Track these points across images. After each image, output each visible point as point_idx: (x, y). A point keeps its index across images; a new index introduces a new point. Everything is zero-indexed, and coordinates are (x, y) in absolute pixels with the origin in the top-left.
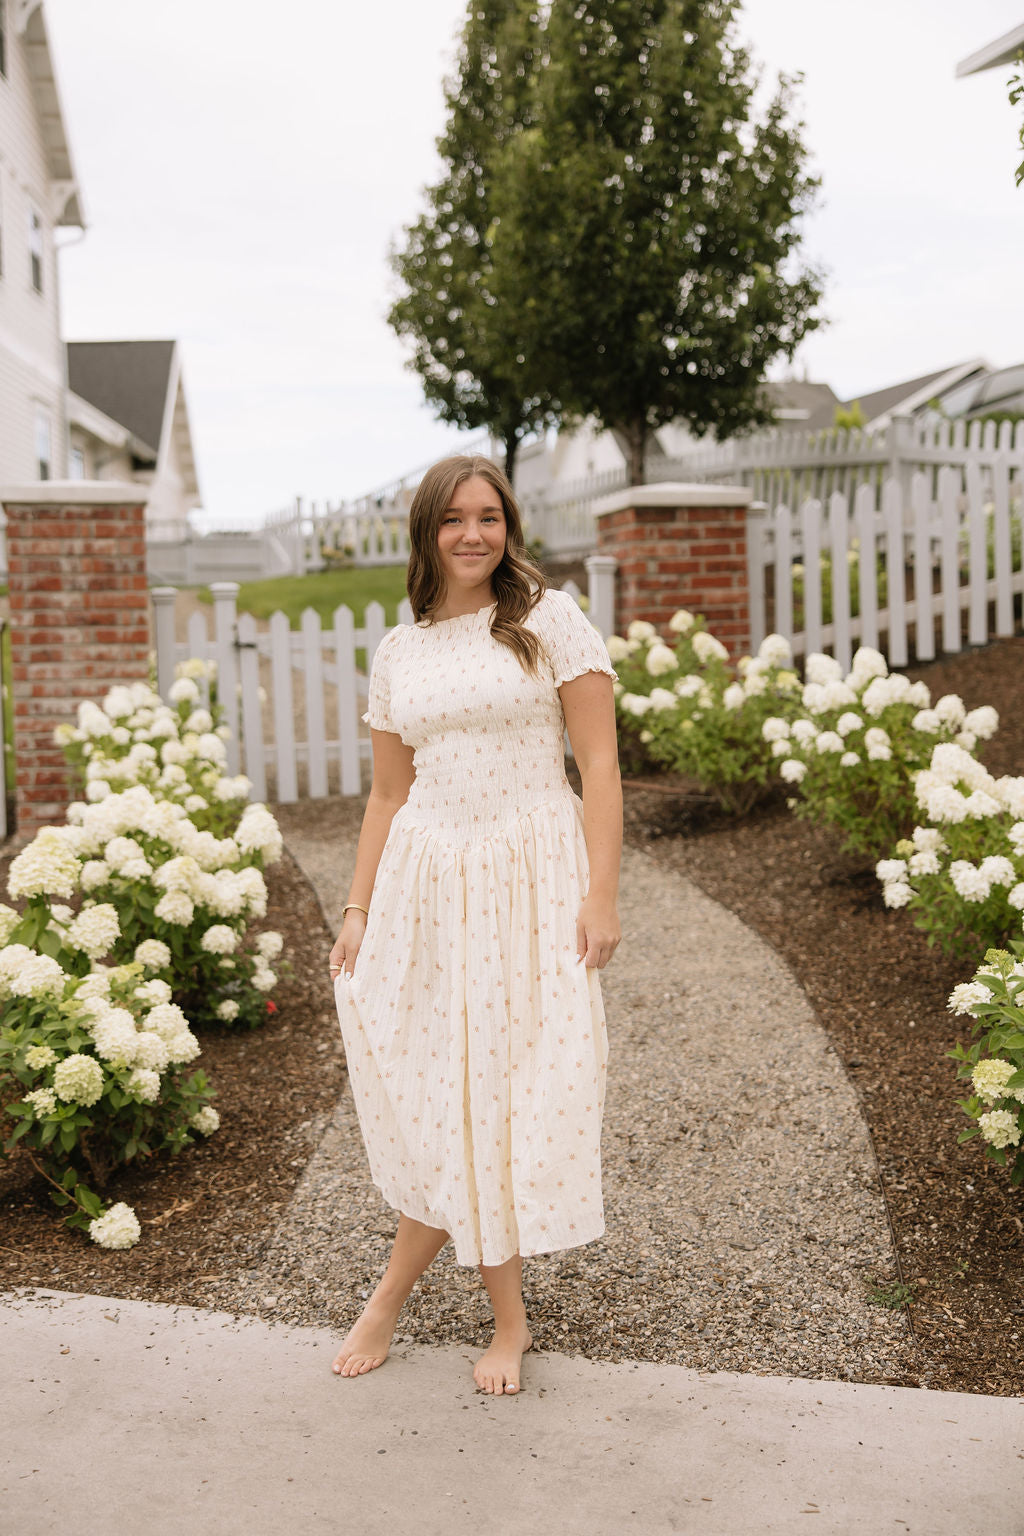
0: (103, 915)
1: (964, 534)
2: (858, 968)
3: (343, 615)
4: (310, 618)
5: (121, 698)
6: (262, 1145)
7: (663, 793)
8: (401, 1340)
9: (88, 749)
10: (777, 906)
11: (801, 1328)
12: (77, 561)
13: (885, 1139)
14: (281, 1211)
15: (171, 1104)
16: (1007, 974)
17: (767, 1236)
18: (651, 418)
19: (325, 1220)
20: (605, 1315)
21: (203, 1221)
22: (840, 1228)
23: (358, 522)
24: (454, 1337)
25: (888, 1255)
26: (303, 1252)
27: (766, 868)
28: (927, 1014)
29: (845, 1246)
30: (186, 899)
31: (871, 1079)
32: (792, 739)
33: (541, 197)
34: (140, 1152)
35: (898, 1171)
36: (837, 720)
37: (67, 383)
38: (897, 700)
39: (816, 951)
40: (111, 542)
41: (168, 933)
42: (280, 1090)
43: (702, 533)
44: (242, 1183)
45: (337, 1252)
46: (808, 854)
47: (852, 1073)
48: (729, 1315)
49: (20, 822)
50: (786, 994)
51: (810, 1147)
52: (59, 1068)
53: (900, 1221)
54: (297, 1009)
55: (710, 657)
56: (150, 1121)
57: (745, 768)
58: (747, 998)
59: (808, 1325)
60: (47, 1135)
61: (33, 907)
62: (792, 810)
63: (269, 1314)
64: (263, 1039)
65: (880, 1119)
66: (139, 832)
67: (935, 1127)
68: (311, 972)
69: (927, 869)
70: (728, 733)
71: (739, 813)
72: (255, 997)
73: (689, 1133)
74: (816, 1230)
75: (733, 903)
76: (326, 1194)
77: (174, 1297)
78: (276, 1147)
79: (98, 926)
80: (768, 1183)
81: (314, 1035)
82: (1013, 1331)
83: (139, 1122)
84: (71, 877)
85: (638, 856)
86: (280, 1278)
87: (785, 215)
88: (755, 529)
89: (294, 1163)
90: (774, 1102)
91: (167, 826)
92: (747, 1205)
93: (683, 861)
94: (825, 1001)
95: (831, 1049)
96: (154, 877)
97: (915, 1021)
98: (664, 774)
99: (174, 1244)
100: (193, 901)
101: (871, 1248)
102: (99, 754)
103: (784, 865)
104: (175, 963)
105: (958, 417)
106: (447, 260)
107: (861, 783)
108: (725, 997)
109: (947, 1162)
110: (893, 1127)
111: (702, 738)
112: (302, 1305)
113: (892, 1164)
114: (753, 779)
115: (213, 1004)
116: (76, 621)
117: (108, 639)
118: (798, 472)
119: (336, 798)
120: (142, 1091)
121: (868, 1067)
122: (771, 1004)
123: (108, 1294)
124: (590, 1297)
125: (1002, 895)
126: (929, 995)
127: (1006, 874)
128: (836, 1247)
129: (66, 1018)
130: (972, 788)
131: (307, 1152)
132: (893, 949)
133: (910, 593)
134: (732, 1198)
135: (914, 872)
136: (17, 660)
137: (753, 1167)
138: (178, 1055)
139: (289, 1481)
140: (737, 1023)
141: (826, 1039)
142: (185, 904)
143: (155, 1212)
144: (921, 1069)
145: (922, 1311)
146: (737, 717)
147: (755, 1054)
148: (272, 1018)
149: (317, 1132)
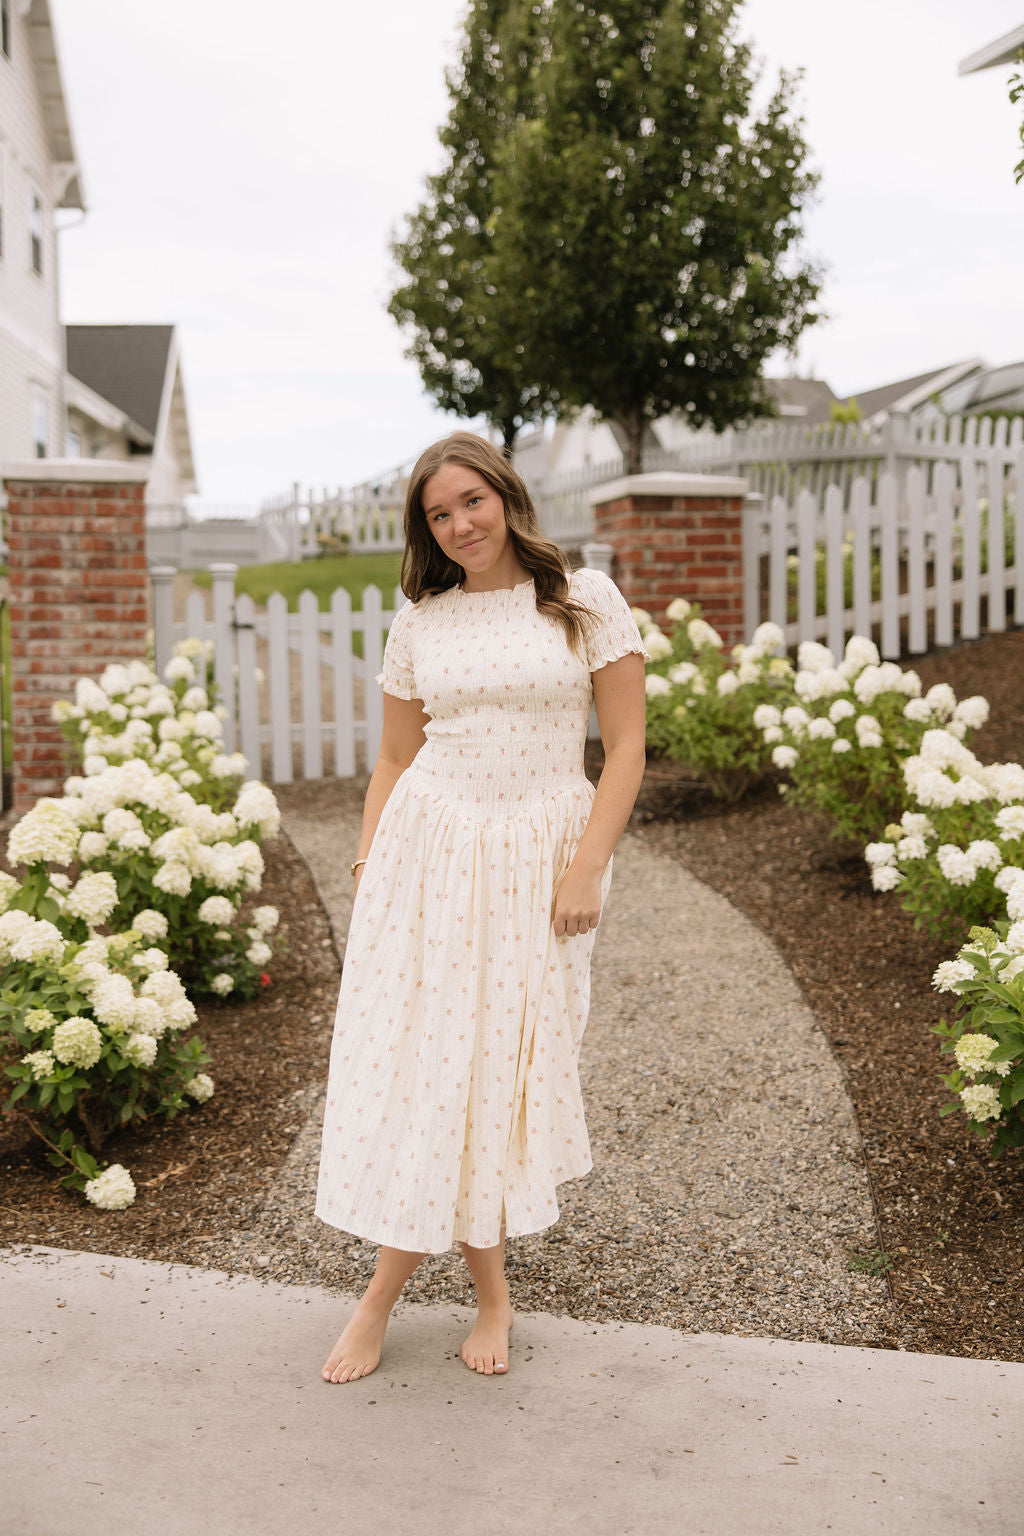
0: (102, 883)
1: (958, 530)
2: (846, 951)
3: (341, 598)
4: (308, 600)
5: (117, 676)
6: (256, 1112)
7: (655, 779)
9: (85, 725)
10: (766, 890)
11: (783, 1292)
12: (77, 539)
13: (869, 1114)
14: (274, 1176)
15: (167, 1069)
16: (991, 950)
17: (752, 1205)
18: (648, 409)
20: (592, 1278)
21: (197, 1184)
22: (823, 1198)
23: (355, 509)
24: (443, 1297)
25: (870, 1225)
26: (296, 1214)
27: (757, 853)
28: (913, 996)
29: (828, 1215)
30: (184, 869)
31: (856, 1057)
32: (783, 725)
33: (544, 187)
34: (135, 1116)
35: (881, 1145)
36: (829, 707)
37: (66, 367)
38: (888, 688)
39: (805, 933)
40: (111, 521)
41: (165, 903)
42: (274, 1060)
43: (698, 522)
44: (236, 1148)
46: (798, 840)
47: (837, 1051)
48: (713, 1279)
49: (16, 797)
50: (774, 975)
51: (795, 1121)
52: (58, 1030)
53: (881, 1193)
54: (291, 982)
55: (705, 644)
56: (146, 1086)
57: (737, 754)
58: (736, 978)
59: (790, 1289)
60: (45, 1096)
61: (31, 874)
62: (784, 794)
63: (262, 1272)
64: (257, 1010)
65: (865, 1095)
66: (139, 804)
67: (918, 1104)
68: (305, 946)
69: (914, 854)
70: (721, 720)
71: (731, 799)
72: (250, 970)
73: (676, 1106)
74: (800, 1200)
75: (723, 886)
77: (169, 1256)
78: (270, 1114)
79: (96, 895)
80: (753, 1154)
81: (308, 1008)
82: (990, 1298)
83: (135, 1087)
84: (70, 845)
86: (273, 1238)
87: (784, 208)
88: (751, 520)
89: (287, 1130)
90: (761, 1078)
91: (166, 798)
92: (733, 1175)
93: (674, 845)
94: (812, 982)
95: (818, 1028)
96: (152, 849)
97: (900, 1002)
98: (657, 760)
99: (169, 1206)
100: (190, 872)
101: (853, 1218)
102: (96, 730)
103: (775, 850)
104: (173, 933)
105: (955, 413)
106: (446, 250)
107: (852, 769)
108: (714, 976)
109: (929, 1138)
110: (877, 1103)
111: (695, 723)
112: (294, 1264)
113: (875, 1138)
114: (746, 766)
115: (208, 977)
116: (75, 599)
117: (106, 616)
118: (794, 467)
119: (330, 780)
120: (140, 1055)
121: (853, 1046)
122: (759, 984)
123: (104, 1251)
124: (578, 1261)
125: (988, 879)
126: (915, 977)
127: (992, 858)
128: (819, 1216)
129: (65, 981)
130: (961, 774)
131: (300, 1119)
132: (880, 933)
133: (903, 586)
134: (718, 1168)
135: (903, 857)
136: (15, 636)
137: (739, 1140)
138: (175, 1020)
139: (282, 1428)
140: (725, 1001)
141: (813, 1018)
142: (182, 875)
143: (149, 1175)
144: (905, 1048)
145: (901, 1278)
146: (729, 703)
147: (742, 1032)
148: (266, 990)
149: (311, 1100)
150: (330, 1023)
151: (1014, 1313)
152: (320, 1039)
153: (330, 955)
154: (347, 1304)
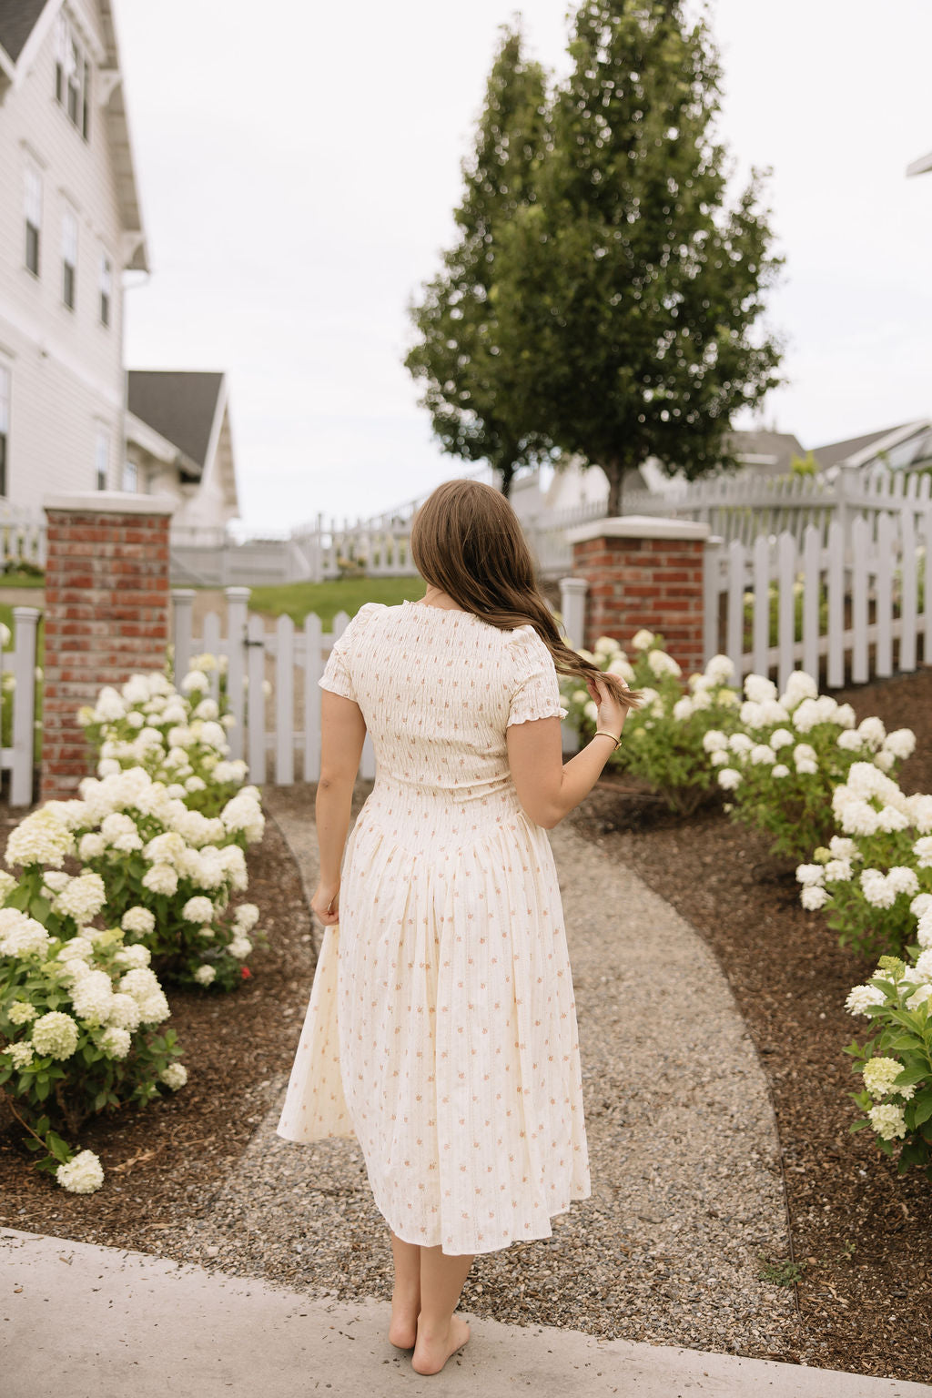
0: (90, 884)
1: (899, 572)
2: (779, 961)
3: (342, 621)
4: (313, 622)
5: (139, 686)
6: (224, 1101)
7: (617, 792)
8: (328, 1294)
10: (710, 900)
11: (696, 1300)
12: (107, 563)
13: (789, 1123)
14: (233, 1165)
15: (142, 1060)
16: (899, 979)
17: (673, 1210)
18: (629, 458)
19: (271, 1176)
20: (517, 1279)
21: (162, 1170)
22: (740, 1206)
23: (371, 538)
24: (377, 1294)
25: (783, 1234)
26: (249, 1205)
27: (704, 865)
28: (838, 1007)
29: (744, 1223)
30: (172, 871)
31: (781, 1066)
32: (729, 750)
33: (539, 263)
34: (109, 1104)
35: (798, 1154)
36: (770, 735)
37: (127, 406)
38: (824, 720)
39: (742, 943)
40: (138, 547)
41: (153, 902)
42: (246, 1050)
43: (664, 562)
44: (202, 1136)
45: (279, 1206)
46: (742, 854)
47: (764, 1059)
48: (631, 1285)
50: (711, 983)
51: (720, 1127)
52: (38, 1024)
53: (795, 1201)
54: (269, 976)
55: (663, 673)
56: (121, 1076)
57: (690, 773)
58: (676, 984)
59: (702, 1298)
60: (23, 1085)
61: (27, 875)
62: (729, 813)
63: (210, 1263)
64: (236, 1002)
65: (787, 1104)
66: (135, 809)
67: (836, 1113)
68: (286, 941)
69: (840, 876)
70: (676, 742)
71: (685, 813)
72: (231, 964)
73: (611, 1109)
74: (719, 1207)
75: (671, 896)
76: (276, 1150)
77: (126, 1243)
78: (236, 1103)
79: (85, 894)
80: (678, 1160)
81: (282, 1001)
82: (891, 1313)
83: (110, 1076)
84: (65, 849)
85: (591, 849)
86: (224, 1228)
87: (751, 287)
88: (711, 560)
89: (251, 1120)
90: (691, 1084)
91: (158, 805)
92: (658, 1180)
93: (630, 855)
94: (746, 990)
95: (747, 1036)
96: (145, 850)
97: (826, 1013)
98: (621, 774)
99: (134, 1191)
100: (177, 873)
101: (767, 1226)
102: (113, 736)
103: (721, 863)
104: (161, 929)
105: (901, 469)
106: (456, 314)
107: (791, 792)
108: (655, 982)
109: (843, 1148)
110: (798, 1112)
111: (652, 744)
112: (241, 1256)
113: (793, 1147)
114: (698, 784)
115: (193, 968)
116: (103, 616)
117: (131, 632)
118: (758, 510)
119: (300, 785)
120: (113, 1048)
121: (779, 1054)
122: (697, 991)
123: (66, 1236)
124: (506, 1261)
125: (906, 903)
126: (840, 989)
127: (910, 883)
128: (736, 1224)
129: (47, 978)
130: (884, 803)
131: (263, 1110)
132: (811, 945)
133: (848, 623)
134: (645, 1172)
135: (829, 878)
136: (49, 648)
137: (666, 1144)
138: (149, 1016)
140: (664, 1007)
141: (743, 1027)
142: (169, 876)
143: (119, 1160)
144: (827, 1058)
145: (809, 1289)
146: (684, 727)
147: (678, 1037)
148: (246, 982)
149: (275, 1091)
150: (301, 1016)
151: (913, 1329)
152: (291, 1031)
153: (308, 950)
154: (285, 1298)
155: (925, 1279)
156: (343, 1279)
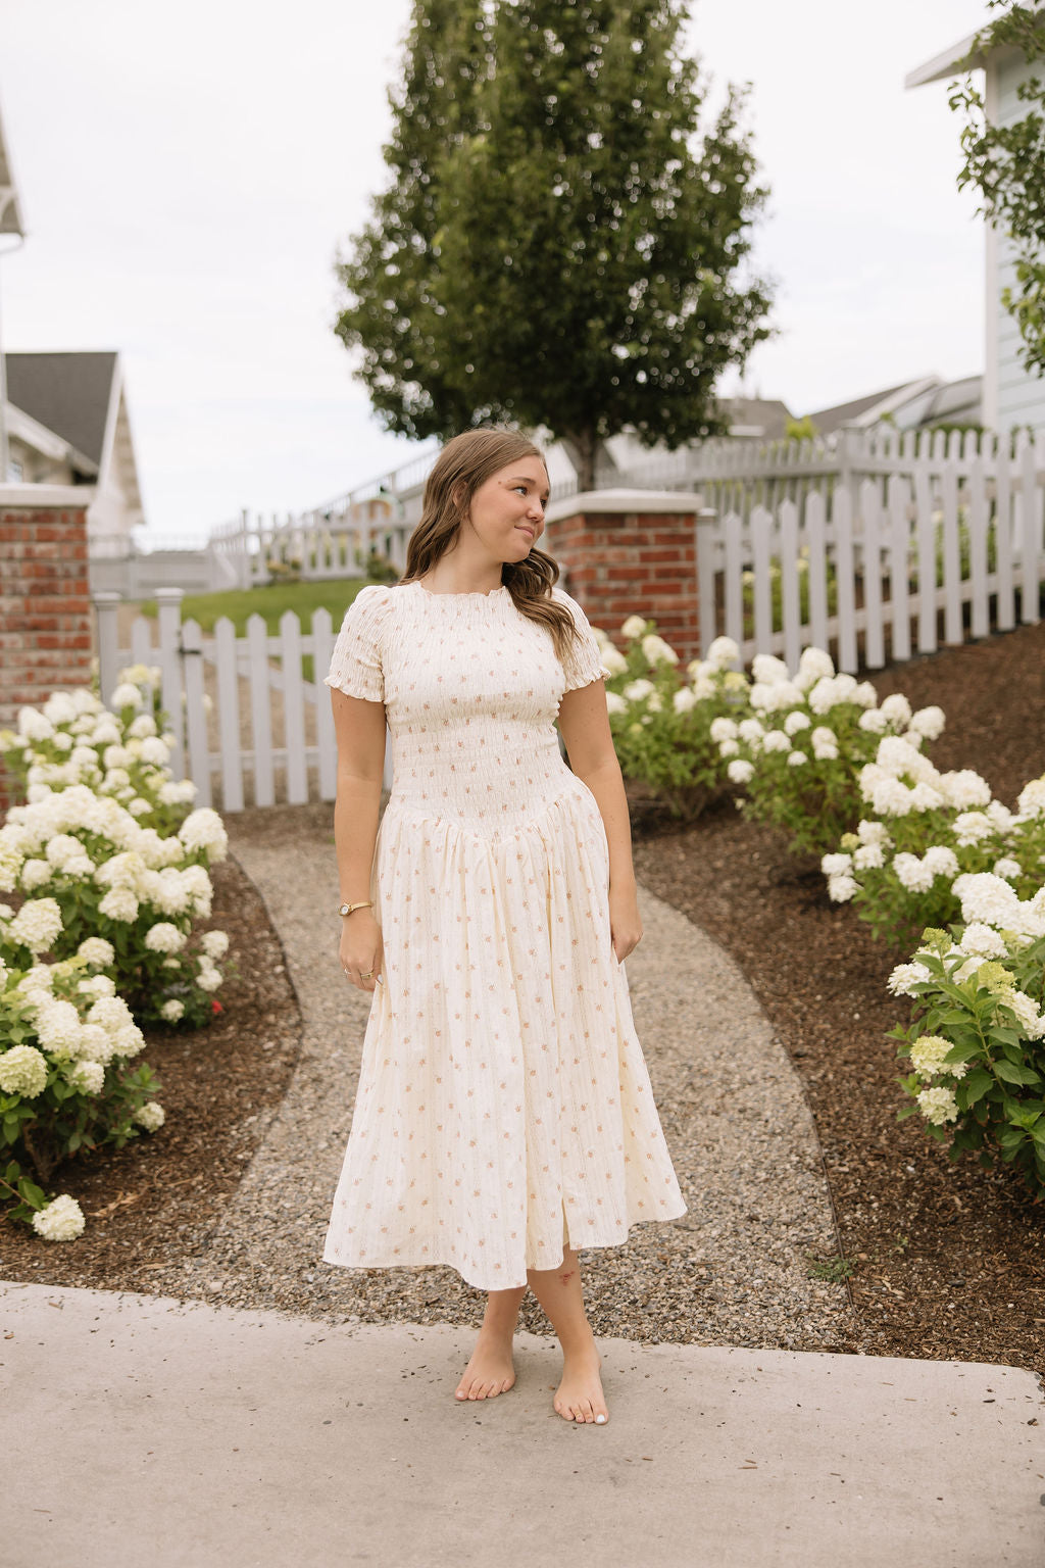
0: (45, 908)
1: (914, 544)
2: (805, 964)
3: (290, 622)
4: (256, 624)
5: (62, 704)
6: (208, 1140)
8: (347, 1320)
9: (29, 756)
10: (725, 907)
11: (742, 1301)
12: (17, 565)
13: (829, 1124)
14: (227, 1202)
15: (115, 1097)
16: (944, 952)
17: (711, 1217)
18: (602, 427)
19: (271, 1209)
21: (149, 1213)
22: (782, 1208)
23: (306, 536)
24: (400, 1316)
25: (830, 1232)
26: (250, 1240)
27: (715, 870)
28: (872, 1006)
29: (787, 1225)
30: (131, 895)
31: (816, 1068)
32: (739, 739)
34: (84, 1146)
35: (841, 1154)
36: (784, 719)
37: (6, 396)
38: (843, 700)
39: (763, 947)
40: (52, 546)
41: (112, 931)
42: (227, 1087)
43: (652, 539)
44: (188, 1176)
45: (283, 1239)
46: (756, 856)
47: (796, 1063)
48: (672, 1291)
50: (733, 989)
51: (754, 1133)
53: (841, 1200)
54: (243, 1010)
55: (660, 661)
56: (94, 1115)
57: (694, 771)
58: (695, 993)
59: (749, 1298)
62: (741, 810)
63: (215, 1298)
64: (208, 1038)
65: (824, 1105)
66: (83, 830)
67: (878, 1112)
68: (257, 974)
69: (871, 863)
70: (677, 737)
71: (689, 817)
72: (201, 997)
74: (759, 1210)
75: (681, 904)
76: (273, 1184)
77: (119, 1285)
78: (222, 1141)
79: (40, 921)
80: (712, 1167)
81: (260, 1034)
82: (950, 1301)
83: (83, 1117)
84: (13, 870)
86: (226, 1264)
87: (734, 223)
88: (705, 536)
89: (240, 1157)
90: (719, 1091)
91: (111, 822)
92: (692, 1188)
94: (772, 996)
95: (777, 1040)
96: (97, 875)
97: (860, 1013)
99: (119, 1236)
100: (137, 897)
101: (812, 1226)
102: (41, 758)
103: (733, 866)
104: (120, 961)
105: (911, 427)
106: (392, 270)
107: (808, 783)
108: (672, 992)
109: (888, 1146)
110: (837, 1113)
111: (651, 740)
112: (248, 1289)
113: (834, 1148)
114: (703, 783)
115: (157, 1005)
116: (16, 626)
117: (49, 644)
118: (750, 483)
119: (283, 807)
120: (86, 1083)
121: (813, 1058)
122: (718, 999)
123: (52, 1282)
125: (944, 886)
126: (874, 988)
127: (949, 864)
128: (779, 1226)
129: (9, 1009)
130: (917, 781)
131: (253, 1145)
132: (839, 946)
133: (860, 601)
135: (859, 866)
137: (698, 1153)
138: (122, 1047)
139: (235, 1450)
140: (684, 1017)
141: (771, 1032)
142: (129, 901)
143: (99, 1205)
144: (865, 1058)
145: (861, 1283)
146: (686, 721)
147: (702, 1047)
148: (217, 1017)
149: (263, 1126)
150: (284, 1049)
151: (974, 1314)
152: (273, 1065)
153: (282, 981)
154: (301, 1327)
155: (983, 1267)
156: (362, 1305)
